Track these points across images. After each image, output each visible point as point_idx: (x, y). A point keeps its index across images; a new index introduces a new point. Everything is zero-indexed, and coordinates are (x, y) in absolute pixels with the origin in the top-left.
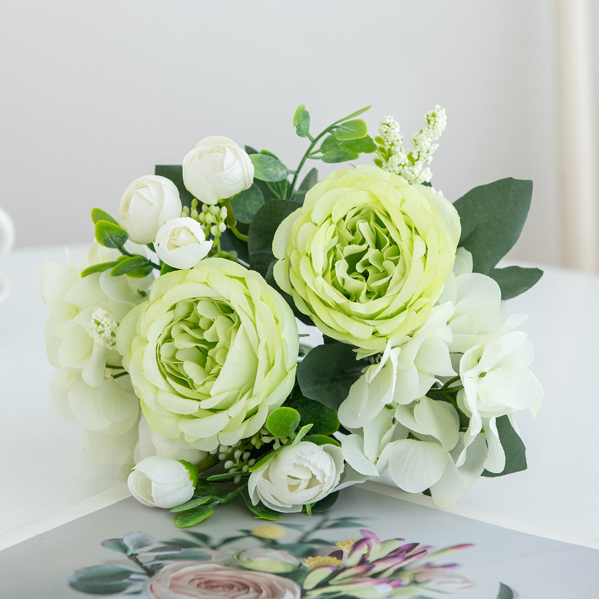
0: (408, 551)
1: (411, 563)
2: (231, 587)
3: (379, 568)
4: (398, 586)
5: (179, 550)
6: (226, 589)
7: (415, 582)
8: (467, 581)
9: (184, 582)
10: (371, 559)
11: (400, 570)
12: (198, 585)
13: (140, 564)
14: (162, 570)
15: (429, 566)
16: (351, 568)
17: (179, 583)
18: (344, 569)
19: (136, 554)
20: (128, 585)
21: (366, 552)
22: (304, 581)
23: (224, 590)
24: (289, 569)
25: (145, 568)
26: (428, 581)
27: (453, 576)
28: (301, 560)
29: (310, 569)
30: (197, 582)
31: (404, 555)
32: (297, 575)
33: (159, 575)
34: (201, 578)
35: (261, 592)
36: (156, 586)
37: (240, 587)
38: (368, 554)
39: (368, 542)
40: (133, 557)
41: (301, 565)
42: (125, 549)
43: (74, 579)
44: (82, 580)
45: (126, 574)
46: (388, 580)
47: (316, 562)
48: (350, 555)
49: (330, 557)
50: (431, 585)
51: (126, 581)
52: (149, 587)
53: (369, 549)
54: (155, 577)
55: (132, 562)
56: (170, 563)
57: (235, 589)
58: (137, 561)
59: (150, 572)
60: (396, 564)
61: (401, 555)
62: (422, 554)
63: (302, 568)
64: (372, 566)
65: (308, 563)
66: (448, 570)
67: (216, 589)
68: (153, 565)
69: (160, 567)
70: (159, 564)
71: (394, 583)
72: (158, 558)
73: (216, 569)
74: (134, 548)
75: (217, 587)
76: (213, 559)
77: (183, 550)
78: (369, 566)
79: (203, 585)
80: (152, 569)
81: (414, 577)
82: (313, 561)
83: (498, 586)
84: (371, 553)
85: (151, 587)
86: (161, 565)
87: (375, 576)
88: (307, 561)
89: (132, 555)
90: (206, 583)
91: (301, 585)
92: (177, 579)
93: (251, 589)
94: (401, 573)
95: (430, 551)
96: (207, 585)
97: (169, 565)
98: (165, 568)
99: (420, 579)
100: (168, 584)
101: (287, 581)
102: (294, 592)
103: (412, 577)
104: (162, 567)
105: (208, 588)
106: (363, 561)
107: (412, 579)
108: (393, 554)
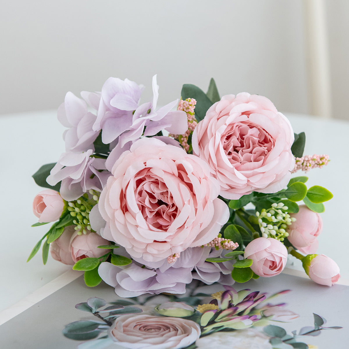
0: (254, 297)
1: (258, 304)
2: (159, 329)
3: (241, 309)
4: (255, 320)
5: (122, 307)
6: (157, 330)
7: (264, 317)
8: (294, 314)
9: (131, 328)
10: (235, 303)
11: (253, 310)
12: (140, 329)
13: (102, 318)
14: (116, 321)
15: (269, 305)
16: (224, 310)
17: (128, 328)
18: (221, 311)
19: (98, 312)
20: (99, 332)
21: (230, 299)
22: (200, 321)
23: (156, 331)
24: (189, 314)
25: (105, 321)
26: (272, 315)
27: (285, 311)
28: (195, 308)
29: (201, 313)
30: (138, 327)
31: (253, 300)
32: (194, 317)
33: (115, 324)
34: (140, 325)
35: (178, 330)
36: (115, 332)
37: (164, 328)
38: (232, 301)
39: (230, 293)
40: (96, 314)
41: (195, 311)
42: (91, 310)
43: (66, 331)
44: (70, 331)
45: (95, 325)
46: (249, 317)
47: (204, 308)
48: (222, 302)
49: (210, 304)
50: (274, 317)
51: (96, 330)
52: (111, 332)
53: (232, 297)
54: (113, 326)
55: (97, 318)
56: (120, 316)
57: (162, 329)
58: (99, 317)
59: (110, 323)
60: (250, 306)
61: (251, 299)
62: (262, 299)
63: (196, 312)
64: (236, 308)
65: (199, 309)
66: (281, 307)
67: (150, 331)
68: (110, 318)
69: (114, 319)
70: (113, 317)
71: (252, 318)
72: (111, 313)
73: (147, 318)
74: (95, 308)
75: (151, 329)
76: (144, 312)
77: (124, 307)
79: (142, 328)
80: (110, 321)
81: (263, 314)
82: (201, 307)
83: (313, 316)
84: (234, 300)
86: (115, 318)
87: (240, 314)
88: (198, 308)
90: (144, 327)
91: (199, 324)
92: (126, 326)
93: (171, 329)
94: (255, 311)
95: (267, 296)
96: (145, 328)
97: (119, 318)
98: (117, 319)
99: (267, 314)
100: (122, 330)
101: (190, 322)
102: (196, 329)
103: (261, 313)
104: (115, 319)
106: (230, 306)
107: (262, 315)
108: (246, 300)
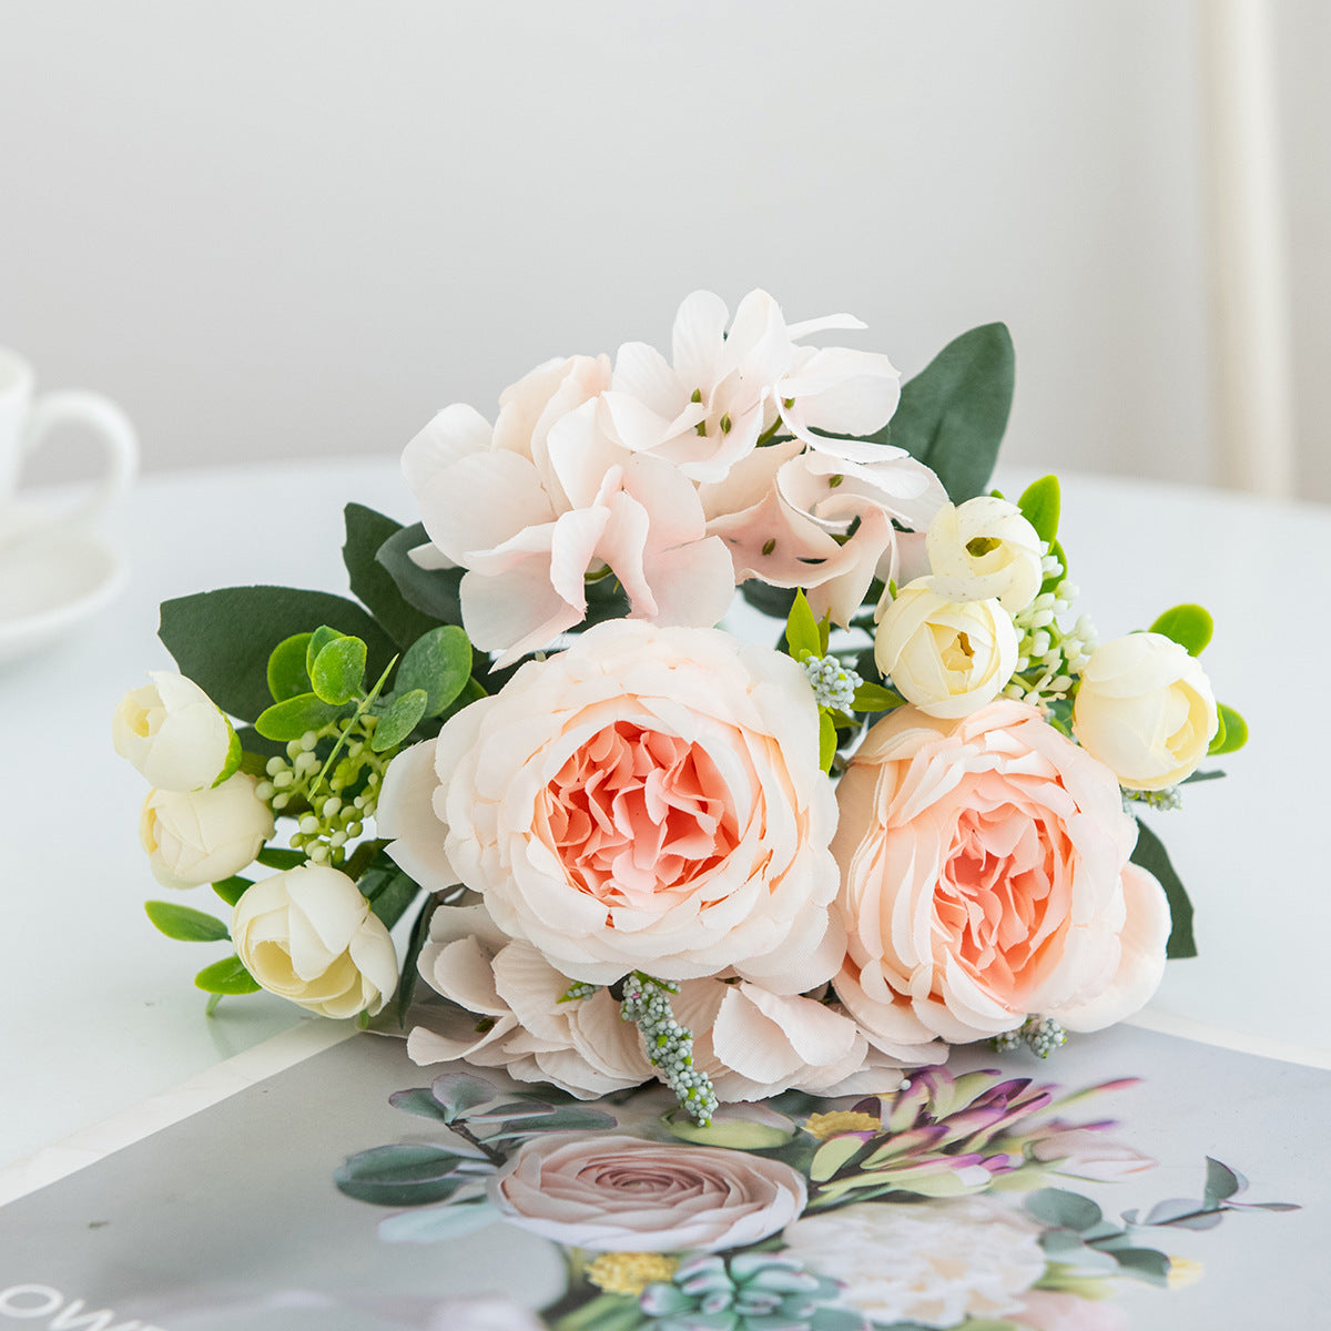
0: (1011, 1096)
1: (1020, 1120)
2: (665, 1182)
3: (957, 1131)
4: (1002, 1169)
5: (549, 1108)
6: (655, 1185)
7: (1034, 1161)
8: (1141, 1157)
9: (568, 1175)
10: (939, 1113)
11: (1000, 1136)
12: (598, 1180)
13: (475, 1141)
14: (521, 1151)
15: (1057, 1126)
16: (900, 1133)
17: (557, 1176)
18: (889, 1137)
19: (464, 1121)
20: (457, 1184)
21: (926, 1100)
22: (811, 1164)
23: (653, 1190)
24: (777, 1141)
25: (485, 1148)
26: (1061, 1158)
27: (1108, 1146)
28: (798, 1121)
29: (818, 1138)
30: (594, 1173)
31: (1005, 1106)
32: (793, 1151)
33: (515, 1161)
34: (604, 1166)
35: (729, 1190)
36: (514, 1185)
37: (683, 1180)
38: (931, 1104)
39: (928, 1080)
40: (458, 1125)
41: (798, 1131)
42: (440, 1112)
43: (345, 1175)
44: (361, 1175)
45: (450, 1161)
46: (980, 1158)
47: (830, 1123)
48: (895, 1107)
49: (855, 1113)
50: (1065, 1165)
51: (450, 1175)
52: (499, 1186)
53: (932, 1093)
54: (509, 1167)
55: (456, 1137)
56: (535, 1137)
57: (675, 1185)
58: (467, 1135)
59: (498, 1157)
60: (989, 1123)
61: (998, 1104)
62: (1041, 1100)
63: (800, 1136)
64: (942, 1129)
65: (812, 1127)
66: (1097, 1133)
67: (632, 1187)
68: (501, 1141)
69: (515, 1145)
70: (514, 1139)
71: (993, 1163)
72: (508, 1127)
73: (631, 1146)
74: (457, 1106)
75: (637, 1182)
76: (620, 1126)
77: (557, 1109)
78: (937, 1129)
79: (607, 1179)
80: (499, 1151)
81: (1031, 1151)
82: (821, 1121)
83: (1205, 1163)
84: (938, 1102)
85: (503, 1185)
86: (520, 1140)
87: (952, 1149)
88: (809, 1122)
89: (455, 1122)
90: (613, 1174)
91: (806, 1173)
92: (554, 1168)
93: (707, 1185)
94: (1005, 1143)
95: (1055, 1095)
96: (616, 1179)
97: (534, 1141)
98: (525, 1147)
99: (1044, 1154)
100: (538, 1179)
101: (776, 1165)
102: (793, 1189)
103: (1027, 1148)
104: (520, 1145)
105: (619, 1185)
106: (923, 1120)
107: (1029, 1156)
108: (980, 1104)
